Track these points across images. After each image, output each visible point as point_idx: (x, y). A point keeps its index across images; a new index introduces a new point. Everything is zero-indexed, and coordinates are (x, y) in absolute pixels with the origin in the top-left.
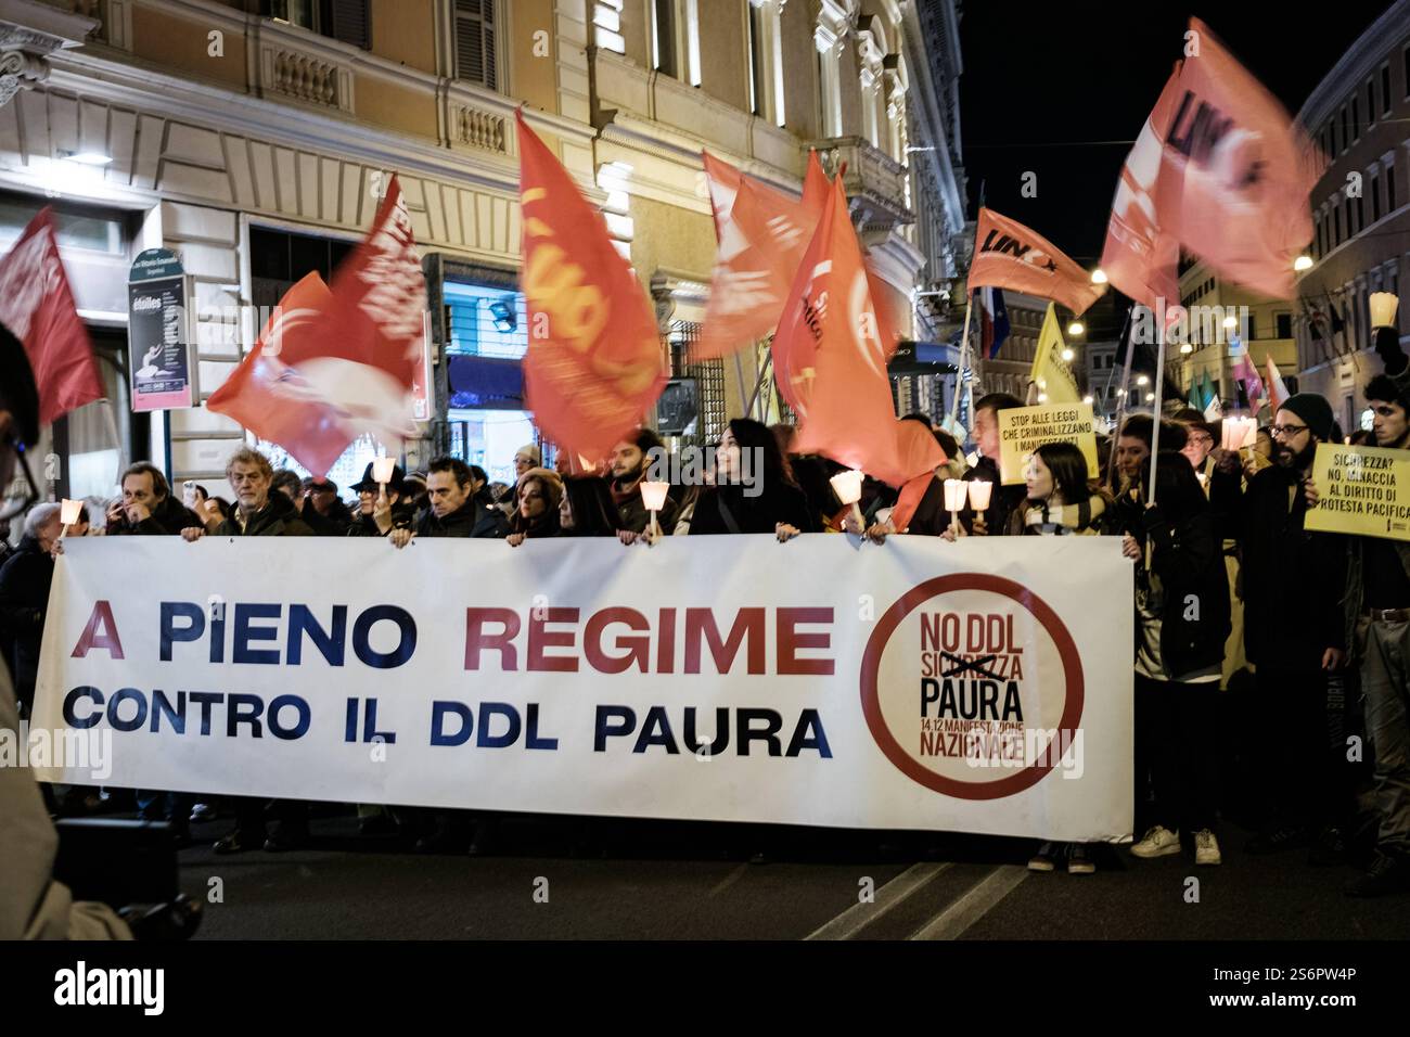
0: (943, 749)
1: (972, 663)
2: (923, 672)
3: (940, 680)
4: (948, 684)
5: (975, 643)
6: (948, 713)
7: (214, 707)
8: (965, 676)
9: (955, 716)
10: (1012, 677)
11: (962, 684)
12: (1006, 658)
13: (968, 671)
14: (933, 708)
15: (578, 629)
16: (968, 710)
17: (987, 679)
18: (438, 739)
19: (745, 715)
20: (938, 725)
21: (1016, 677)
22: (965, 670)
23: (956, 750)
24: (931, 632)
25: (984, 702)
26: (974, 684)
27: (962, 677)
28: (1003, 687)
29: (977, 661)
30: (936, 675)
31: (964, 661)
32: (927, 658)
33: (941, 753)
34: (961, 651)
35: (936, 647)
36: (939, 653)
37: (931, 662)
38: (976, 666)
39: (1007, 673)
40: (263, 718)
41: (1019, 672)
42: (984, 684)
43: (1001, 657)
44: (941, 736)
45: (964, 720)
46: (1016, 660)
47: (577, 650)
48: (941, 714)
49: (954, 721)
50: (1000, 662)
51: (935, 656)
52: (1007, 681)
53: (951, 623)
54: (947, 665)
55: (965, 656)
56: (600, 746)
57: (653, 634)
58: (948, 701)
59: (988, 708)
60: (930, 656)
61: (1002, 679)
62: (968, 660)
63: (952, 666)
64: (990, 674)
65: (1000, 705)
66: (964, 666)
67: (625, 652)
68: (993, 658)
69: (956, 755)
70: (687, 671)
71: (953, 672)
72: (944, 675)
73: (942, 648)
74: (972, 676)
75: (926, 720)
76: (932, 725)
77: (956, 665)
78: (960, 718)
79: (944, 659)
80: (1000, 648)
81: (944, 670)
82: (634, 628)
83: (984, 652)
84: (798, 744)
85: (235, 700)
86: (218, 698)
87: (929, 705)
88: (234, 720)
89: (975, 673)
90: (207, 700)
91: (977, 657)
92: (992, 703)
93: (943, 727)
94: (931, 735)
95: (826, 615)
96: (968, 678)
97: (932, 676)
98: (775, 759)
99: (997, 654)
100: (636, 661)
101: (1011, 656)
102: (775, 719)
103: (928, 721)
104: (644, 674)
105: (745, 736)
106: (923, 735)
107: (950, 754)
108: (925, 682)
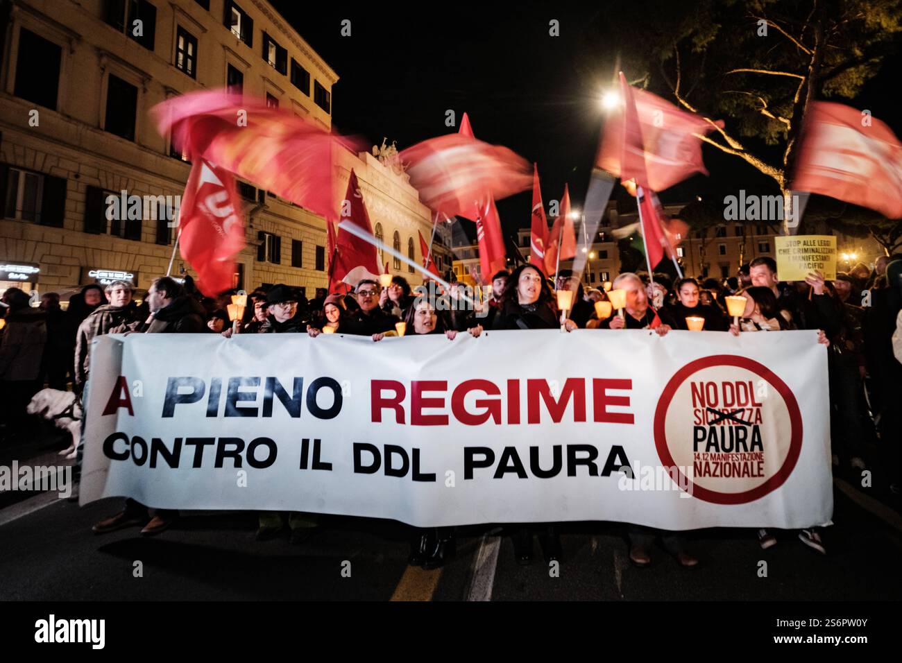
0: (709, 472)
1: (729, 414)
2: (695, 422)
3: (707, 427)
4: (713, 430)
5: (729, 401)
6: (713, 449)
7: (206, 447)
8: (724, 424)
9: (717, 450)
10: (756, 423)
11: (722, 428)
12: (751, 410)
13: (726, 420)
14: (702, 446)
15: (447, 395)
16: (727, 446)
17: (739, 425)
18: (359, 468)
19: (572, 449)
20: (706, 456)
21: (758, 422)
22: (724, 420)
23: (718, 472)
24: (699, 394)
25: (738, 440)
26: (731, 428)
27: (722, 425)
28: (750, 429)
29: (732, 413)
30: (704, 424)
31: (723, 413)
32: (697, 412)
33: (707, 475)
34: (720, 406)
35: (703, 405)
36: (705, 409)
37: (700, 415)
38: (731, 416)
39: (753, 420)
40: (243, 454)
41: (760, 419)
42: (737, 429)
43: (748, 409)
44: (707, 464)
45: (724, 453)
46: (758, 411)
47: (447, 410)
48: (708, 450)
49: (717, 454)
50: (747, 413)
51: (703, 410)
52: (752, 425)
53: (711, 388)
54: (711, 417)
55: (723, 410)
56: (468, 475)
57: (503, 397)
58: (713, 441)
59: (741, 444)
60: (699, 411)
61: (749, 424)
62: (726, 413)
63: (715, 416)
64: (741, 421)
65: (749, 442)
66: (723, 416)
67: (483, 410)
68: (743, 410)
69: (718, 476)
70: (530, 422)
71: (716, 421)
72: (709, 424)
73: (707, 406)
74: (729, 423)
75: (697, 453)
76: (701, 456)
77: (718, 416)
78: (721, 452)
79: (709, 413)
80: (746, 404)
81: (710, 421)
82: (488, 394)
83: (736, 407)
84: (610, 468)
85: (223, 442)
86: (210, 441)
87: (699, 443)
88: (221, 456)
89: (731, 421)
90: (200, 443)
91: (732, 410)
92: (743, 441)
93: (709, 458)
94: (701, 463)
95: (626, 384)
96: (727, 424)
97: (702, 425)
98: (594, 478)
99: (745, 408)
100: (491, 416)
101: (755, 409)
102: (593, 452)
103: (699, 454)
104: (498, 426)
105: (573, 463)
106: (695, 463)
107: (714, 475)
108: (696, 429)
